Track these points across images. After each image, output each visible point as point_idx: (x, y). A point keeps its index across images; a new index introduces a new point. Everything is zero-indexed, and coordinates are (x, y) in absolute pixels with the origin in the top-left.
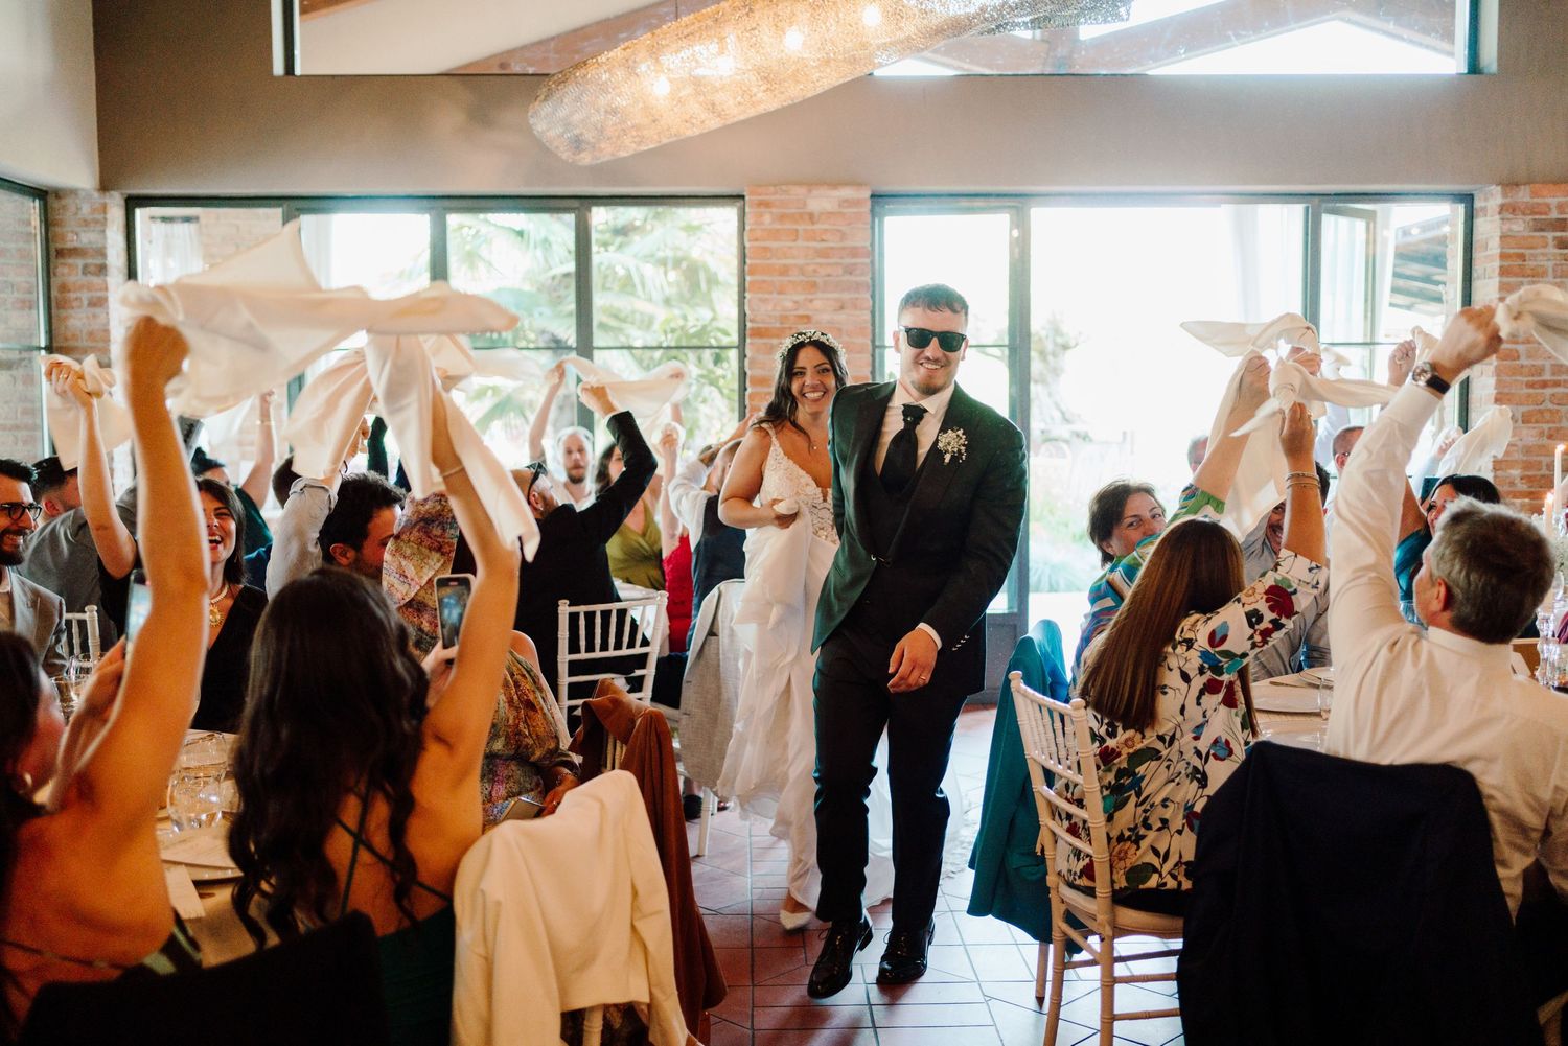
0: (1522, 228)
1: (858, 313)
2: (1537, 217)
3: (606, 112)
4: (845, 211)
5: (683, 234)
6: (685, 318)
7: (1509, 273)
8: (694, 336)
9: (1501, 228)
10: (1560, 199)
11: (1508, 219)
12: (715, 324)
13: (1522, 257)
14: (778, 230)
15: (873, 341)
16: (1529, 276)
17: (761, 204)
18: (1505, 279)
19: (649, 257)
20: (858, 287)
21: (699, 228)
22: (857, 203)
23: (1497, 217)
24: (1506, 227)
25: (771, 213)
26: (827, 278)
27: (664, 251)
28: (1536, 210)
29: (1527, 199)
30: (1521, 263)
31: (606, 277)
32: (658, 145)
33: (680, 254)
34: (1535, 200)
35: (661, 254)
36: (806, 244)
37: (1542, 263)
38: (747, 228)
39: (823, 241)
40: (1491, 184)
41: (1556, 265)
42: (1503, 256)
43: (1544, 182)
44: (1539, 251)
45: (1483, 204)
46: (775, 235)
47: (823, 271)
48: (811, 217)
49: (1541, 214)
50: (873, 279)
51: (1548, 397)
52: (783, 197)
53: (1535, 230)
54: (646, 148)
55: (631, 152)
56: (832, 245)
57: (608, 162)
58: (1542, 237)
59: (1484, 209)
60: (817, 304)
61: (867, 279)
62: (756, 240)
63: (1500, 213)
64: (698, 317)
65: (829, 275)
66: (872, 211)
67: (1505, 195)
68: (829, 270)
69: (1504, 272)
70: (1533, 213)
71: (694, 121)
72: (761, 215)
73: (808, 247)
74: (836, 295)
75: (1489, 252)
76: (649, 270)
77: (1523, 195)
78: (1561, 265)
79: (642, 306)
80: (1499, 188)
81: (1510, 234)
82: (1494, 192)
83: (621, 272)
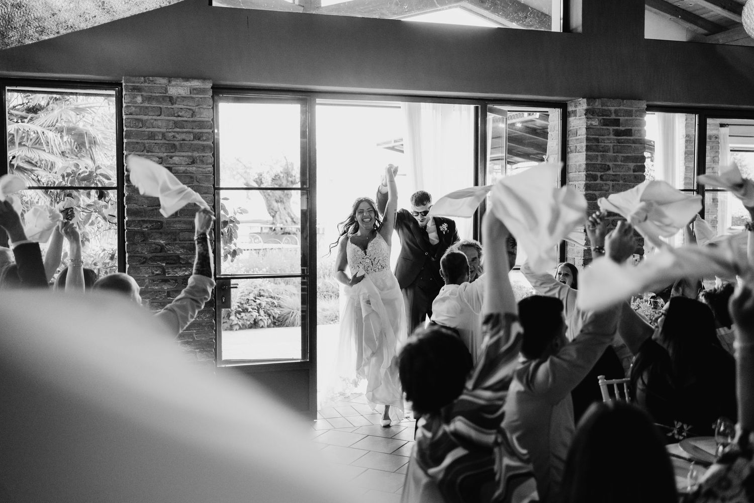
0: (597, 124)
1: (204, 166)
2: (605, 117)
3: (12, 5)
4: (194, 96)
5: (72, 114)
6: (77, 166)
7: (591, 150)
8: (84, 179)
9: (587, 123)
10: (616, 108)
11: (590, 118)
12: (99, 172)
13: (597, 140)
14: (147, 108)
15: (214, 185)
16: (601, 152)
17: (135, 89)
18: (589, 153)
19: (51, 127)
20: (204, 148)
21: (83, 110)
22: (202, 91)
23: (584, 117)
24: (589, 122)
25: (142, 95)
26: (182, 142)
27: (61, 123)
28: (605, 113)
29: (600, 107)
30: (597, 144)
31: (22, 138)
32: (56, 35)
33: (71, 125)
34: (604, 108)
35: (58, 125)
36: (167, 118)
37: (608, 144)
38: (124, 105)
39: (179, 116)
40: (580, 97)
41: (615, 146)
42: (588, 139)
43: (609, 98)
44: (605, 137)
45: (574, 109)
46: (144, 110)
47: (179, 137)
48: (171, 100)
49: (607, 116)
50: (213, 143)
51: (611, 222)
52: (150, 85)
53: (604, 125)
54: (47, 38)
55: (35, 41)
56: (186, 119)
57: (16, 48)
58: (608, 129)
59: (574, 112)
60: (176, 159)
61: (210, 143)
62: (131, 114)
63: (585, 114)
64: (85, 165)
65: (184, 140)
66: (213, 97)
67: (588, 104)
68: (183, 136)
69: (588, 148)
70: (603, 115)
71: (87, 16)
72: (135, 97)
73: (169, 121)
74: (190, 154)
75: (578, 137)
76: (51, 135)
77: (597, 105)
78: (617, 145)
79: (46, 156)
80: (585, 100)
81: (591, 126)
82: (581, 102)
83: (33, 135)
